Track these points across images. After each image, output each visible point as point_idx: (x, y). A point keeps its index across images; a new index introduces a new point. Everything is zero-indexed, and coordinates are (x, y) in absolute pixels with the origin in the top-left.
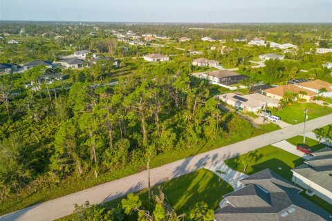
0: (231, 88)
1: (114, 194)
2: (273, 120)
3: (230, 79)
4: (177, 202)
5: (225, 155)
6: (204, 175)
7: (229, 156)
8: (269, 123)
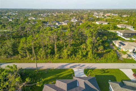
0: (126, 39)
1: (31, 67)
2: (134, 57)
3: (130, 35)
4: (48, 77)
5: (88, 67)
6: (69, 72)
7: (90, 67)
8: (131, 58)
